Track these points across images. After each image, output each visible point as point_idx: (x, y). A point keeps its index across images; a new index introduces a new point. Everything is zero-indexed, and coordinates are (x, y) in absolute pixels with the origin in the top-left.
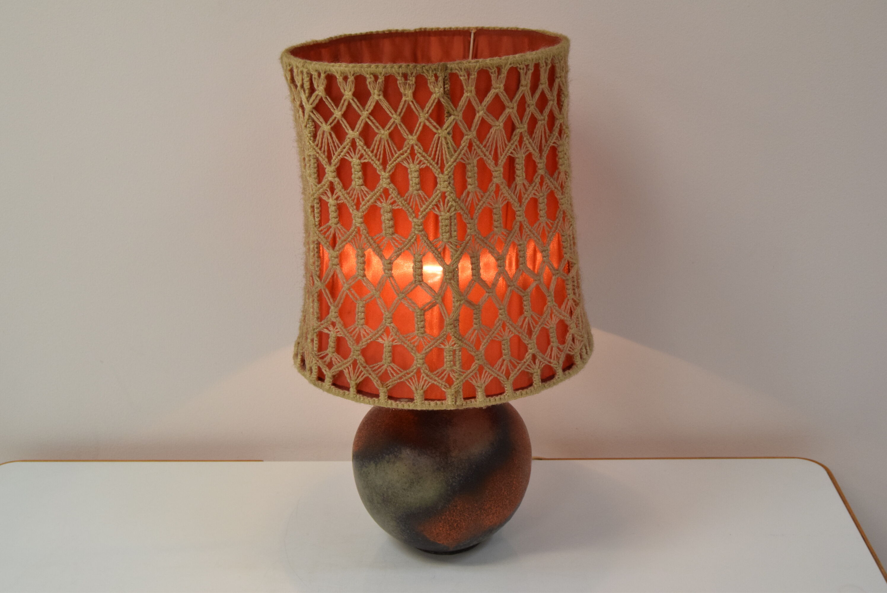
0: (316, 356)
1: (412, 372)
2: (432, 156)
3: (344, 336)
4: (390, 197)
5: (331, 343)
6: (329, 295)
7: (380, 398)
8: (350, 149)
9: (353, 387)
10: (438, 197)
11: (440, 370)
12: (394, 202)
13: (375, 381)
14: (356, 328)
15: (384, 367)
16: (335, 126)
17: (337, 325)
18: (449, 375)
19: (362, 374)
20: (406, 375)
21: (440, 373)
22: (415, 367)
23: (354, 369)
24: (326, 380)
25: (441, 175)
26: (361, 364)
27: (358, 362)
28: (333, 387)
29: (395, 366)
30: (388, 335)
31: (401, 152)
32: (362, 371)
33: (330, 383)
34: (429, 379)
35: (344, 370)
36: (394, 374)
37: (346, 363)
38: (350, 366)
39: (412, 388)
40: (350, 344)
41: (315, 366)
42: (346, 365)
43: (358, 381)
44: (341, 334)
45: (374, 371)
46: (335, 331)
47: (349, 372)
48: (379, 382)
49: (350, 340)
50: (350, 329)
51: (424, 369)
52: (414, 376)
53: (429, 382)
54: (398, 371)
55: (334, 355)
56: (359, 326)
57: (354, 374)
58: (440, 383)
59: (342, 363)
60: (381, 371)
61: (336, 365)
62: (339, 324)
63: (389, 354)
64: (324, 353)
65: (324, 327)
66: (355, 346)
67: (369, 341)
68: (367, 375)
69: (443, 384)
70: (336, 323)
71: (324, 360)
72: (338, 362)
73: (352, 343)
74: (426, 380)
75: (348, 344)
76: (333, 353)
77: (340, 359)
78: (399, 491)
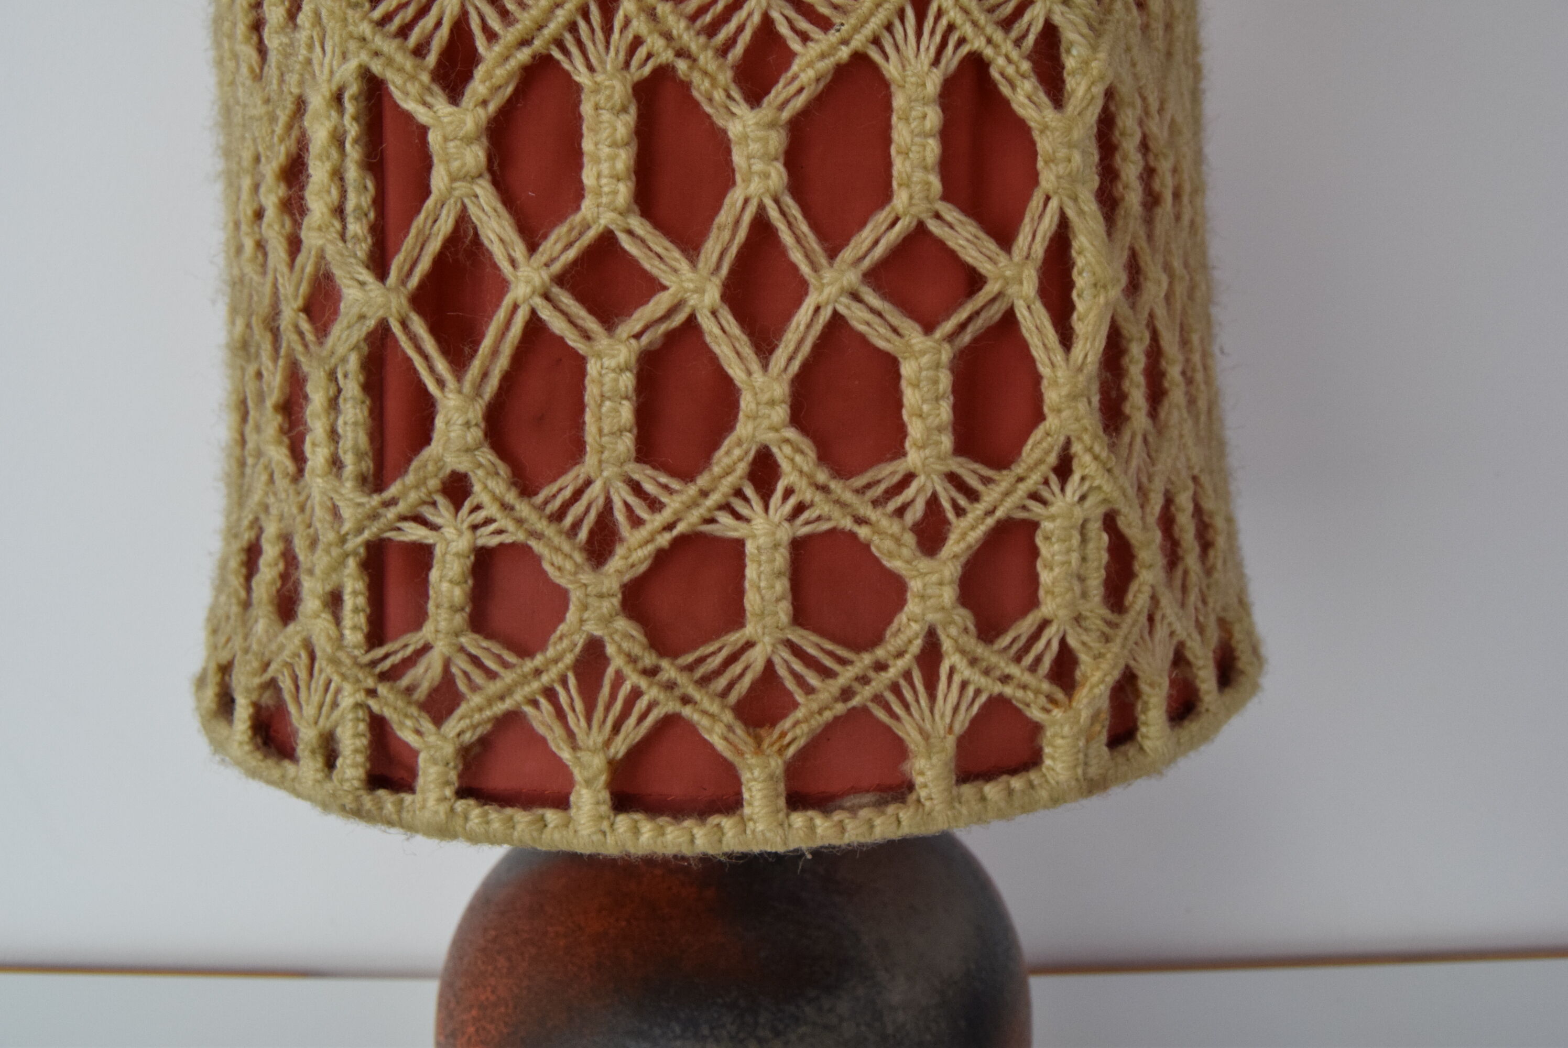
0: (362, 666)
1: (900, 654)
3: (520, 536)
5: (445, 586)
6: (430, 345)
7: (747, 810)
9: (588, 783)
11: (1026, 626)
13: (719, 729)
14: (588, 483)
15: (756, 657)
17: (477, 488)
18: (1063, 642)
19: (642, 704)
20: (872, 674)
21: (1023, 640)
22: (915, 627)
23: (589, 691)
24: (421, 781)
26: (632, 660)
27: (610, 650)
28: (460, 805)
29: (809, 641)
30: (766, 494)
32: (636, 693)
33: (448, 792)
34: (977, 679)
35: (529, 710)
36: (813, 679)
37: (538, 672)
38: (564, 681)
39: (900, 734)
40: (559, 569)
41: (351, 720)
42: (536, 685)
43: (620, 747)
44: (500, 532)
45: (704, 681)
46: (465, 525)
47: (560, 714)
48: (740, 730)
49: (558, 550)
50: (554, 496)
51: (953, 631)
52: (907, 675)
53: (978, 692)
54: (828, 662)
55: (462, 649)
56: (605, 474)
57: (589, 719)
58: (1025, 687)
59: (508, 677)
60: (742, 675)
61: (476, 700)
62: (491, 484)
63: (782, 586)
64: (406, 646)
65: (404, 518)
66: (586, 577)
67: (664, 540)
68: (670, 706)
69: (1037, 692)
70: (474, 480)
71: (405, 682)
72: (491, 675)
73: (569, 566)
74: (964, 685)
75: (544, 573)
76: (457, 635)
77: (499, 656)
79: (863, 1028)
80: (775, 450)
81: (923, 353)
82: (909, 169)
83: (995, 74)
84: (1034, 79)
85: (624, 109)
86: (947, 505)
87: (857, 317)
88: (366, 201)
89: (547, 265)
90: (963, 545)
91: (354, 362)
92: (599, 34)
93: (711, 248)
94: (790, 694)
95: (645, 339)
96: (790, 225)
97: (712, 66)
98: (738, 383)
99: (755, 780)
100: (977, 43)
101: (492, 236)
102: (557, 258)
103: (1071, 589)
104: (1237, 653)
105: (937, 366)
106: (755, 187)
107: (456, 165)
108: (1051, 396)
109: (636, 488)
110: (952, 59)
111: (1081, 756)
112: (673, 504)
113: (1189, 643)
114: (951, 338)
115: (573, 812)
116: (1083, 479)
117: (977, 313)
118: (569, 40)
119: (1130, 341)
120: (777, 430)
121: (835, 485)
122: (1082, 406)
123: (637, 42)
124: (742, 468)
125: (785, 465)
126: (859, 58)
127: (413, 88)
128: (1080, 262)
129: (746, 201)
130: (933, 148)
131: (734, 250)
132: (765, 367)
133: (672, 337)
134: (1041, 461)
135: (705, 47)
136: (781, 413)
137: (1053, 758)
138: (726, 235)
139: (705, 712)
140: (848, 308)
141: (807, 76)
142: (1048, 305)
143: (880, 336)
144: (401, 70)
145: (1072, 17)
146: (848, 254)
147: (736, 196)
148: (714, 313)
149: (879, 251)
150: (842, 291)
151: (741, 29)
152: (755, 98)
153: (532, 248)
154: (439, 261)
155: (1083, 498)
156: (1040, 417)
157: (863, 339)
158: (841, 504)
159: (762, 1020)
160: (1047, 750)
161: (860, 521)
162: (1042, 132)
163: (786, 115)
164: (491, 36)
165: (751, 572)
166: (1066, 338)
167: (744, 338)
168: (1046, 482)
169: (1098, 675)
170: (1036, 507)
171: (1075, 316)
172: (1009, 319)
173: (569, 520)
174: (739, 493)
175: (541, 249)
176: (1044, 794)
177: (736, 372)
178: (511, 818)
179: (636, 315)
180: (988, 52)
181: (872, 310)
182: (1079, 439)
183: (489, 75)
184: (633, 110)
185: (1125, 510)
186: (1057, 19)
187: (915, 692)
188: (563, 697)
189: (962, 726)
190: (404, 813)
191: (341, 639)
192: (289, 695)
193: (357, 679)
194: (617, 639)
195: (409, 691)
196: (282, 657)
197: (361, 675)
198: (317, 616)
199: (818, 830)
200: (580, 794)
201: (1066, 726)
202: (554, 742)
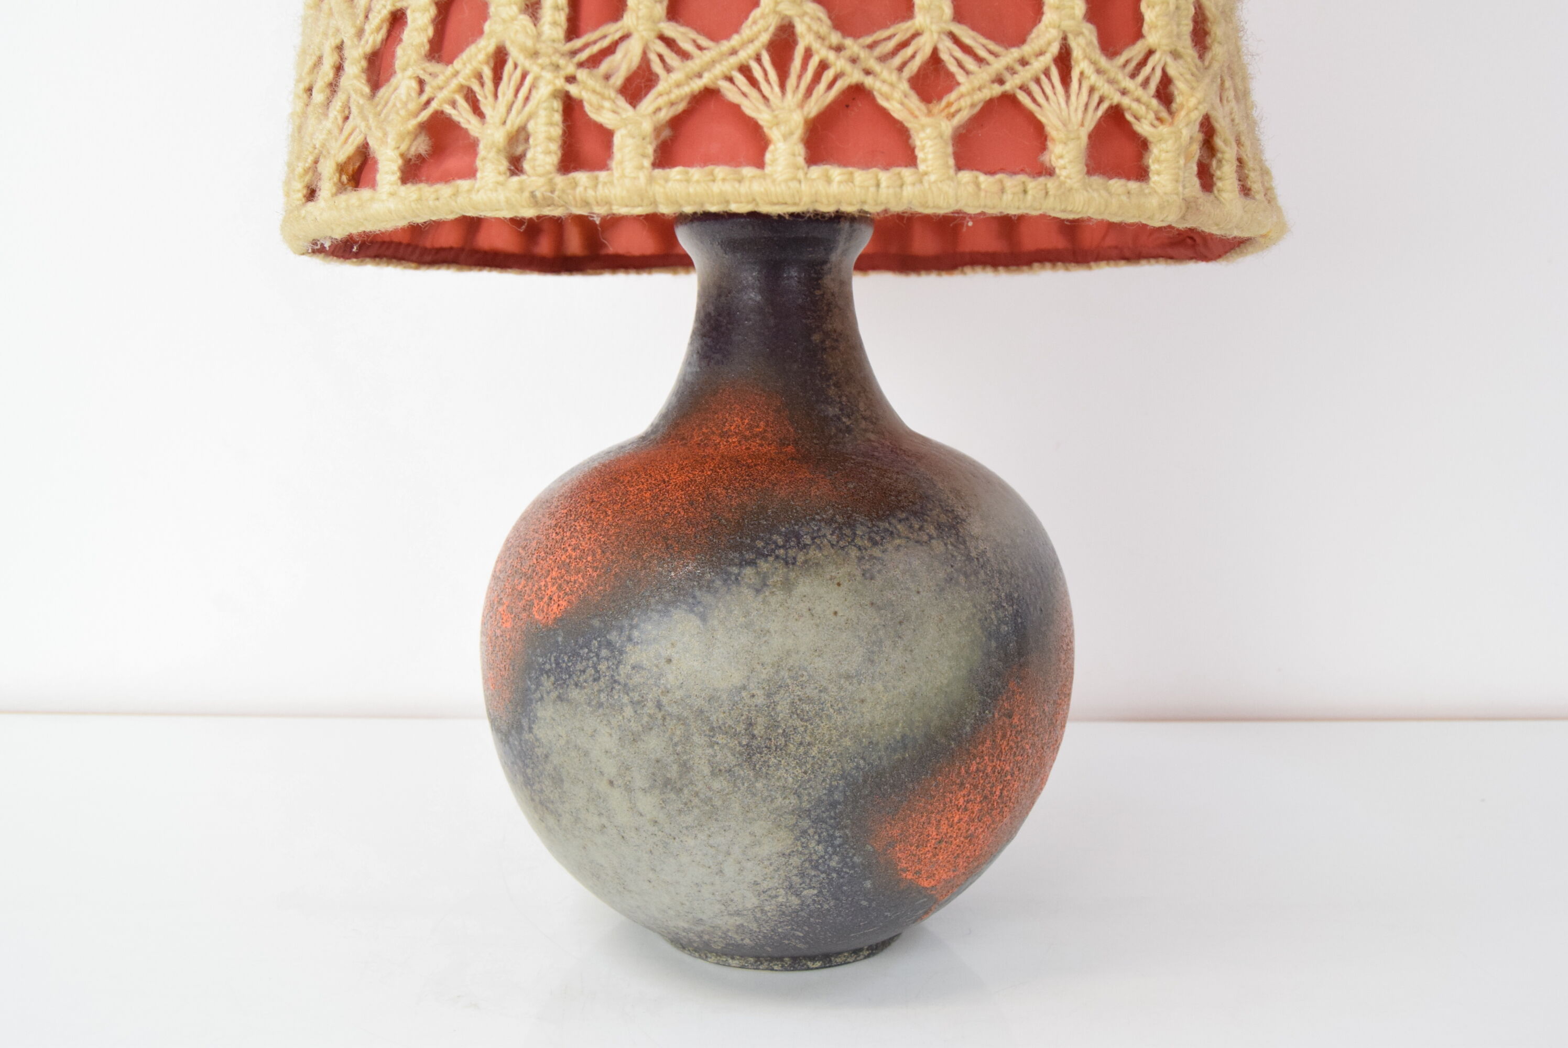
0: (563, 55)
1: (1041, 53)
7: (922, 168)
9: (786, 137)
11: (1135, 52)
13: (897, 95)
15: (924, 45)
18: (1164, 72)
19: (828, 76)
20: (1018, 67)
22: (1053, 33)
23: (782, 64)
24: (616, 159)
26: (821, 38)
27: (800, 28)
28: (658, 172)
29: (967, 35)
32: (823, 66)
33: (647, 163)
34: (1103, 88)
35: (724, 85)
36: (971, 65)
37: (734, 52)
38: (758, 59)
39: (1042, 119)
41: (545, 109)
42: (734, 61)
43: (814, 107)
45: (883, 60)
47: (753, 85)
48: (914, 99)
51: (1081, 41)
52: (1047, 73)
53: (1102, 100)
54: (982, 53)
55: (660, 37)
57: (782, 86)
58: (1136, 102)
59: (707, 56)
60: (913, 57)
61: (676, 76)
64: (605, 37)
68: (855, 76)
69: (1148, 106)
71: (604, 66)
72: (687, 57)
74: (1092, 90)
76: (657, 22)
77: (694, 41)
78: (824, 690)
79: (950, 547)
94: (952, 75)
99: (929, 138)
103: (1166, 26)
111: (1181, 174)
115: (768, 169)
137: (1158, 174)
139: (884, 81)
159: (859, 533)
160: (1153, 167)
169: (1193, 102)
176: (1153, 202)
178: (712, 173)
187: (1053, 87)
188: (757, 73)
189: (1090, 124)
190: (600, 186)
191: (539, 35)
192: (463, 115)
193: (557, 67)
194: (807, 19)
195: (607, 77)
196: (454, 84)
197: (562, 62)
198: (513, 19)
199: (983, 186)
200: (776, 149)
201: (1170, 142)
202: (752, 107)
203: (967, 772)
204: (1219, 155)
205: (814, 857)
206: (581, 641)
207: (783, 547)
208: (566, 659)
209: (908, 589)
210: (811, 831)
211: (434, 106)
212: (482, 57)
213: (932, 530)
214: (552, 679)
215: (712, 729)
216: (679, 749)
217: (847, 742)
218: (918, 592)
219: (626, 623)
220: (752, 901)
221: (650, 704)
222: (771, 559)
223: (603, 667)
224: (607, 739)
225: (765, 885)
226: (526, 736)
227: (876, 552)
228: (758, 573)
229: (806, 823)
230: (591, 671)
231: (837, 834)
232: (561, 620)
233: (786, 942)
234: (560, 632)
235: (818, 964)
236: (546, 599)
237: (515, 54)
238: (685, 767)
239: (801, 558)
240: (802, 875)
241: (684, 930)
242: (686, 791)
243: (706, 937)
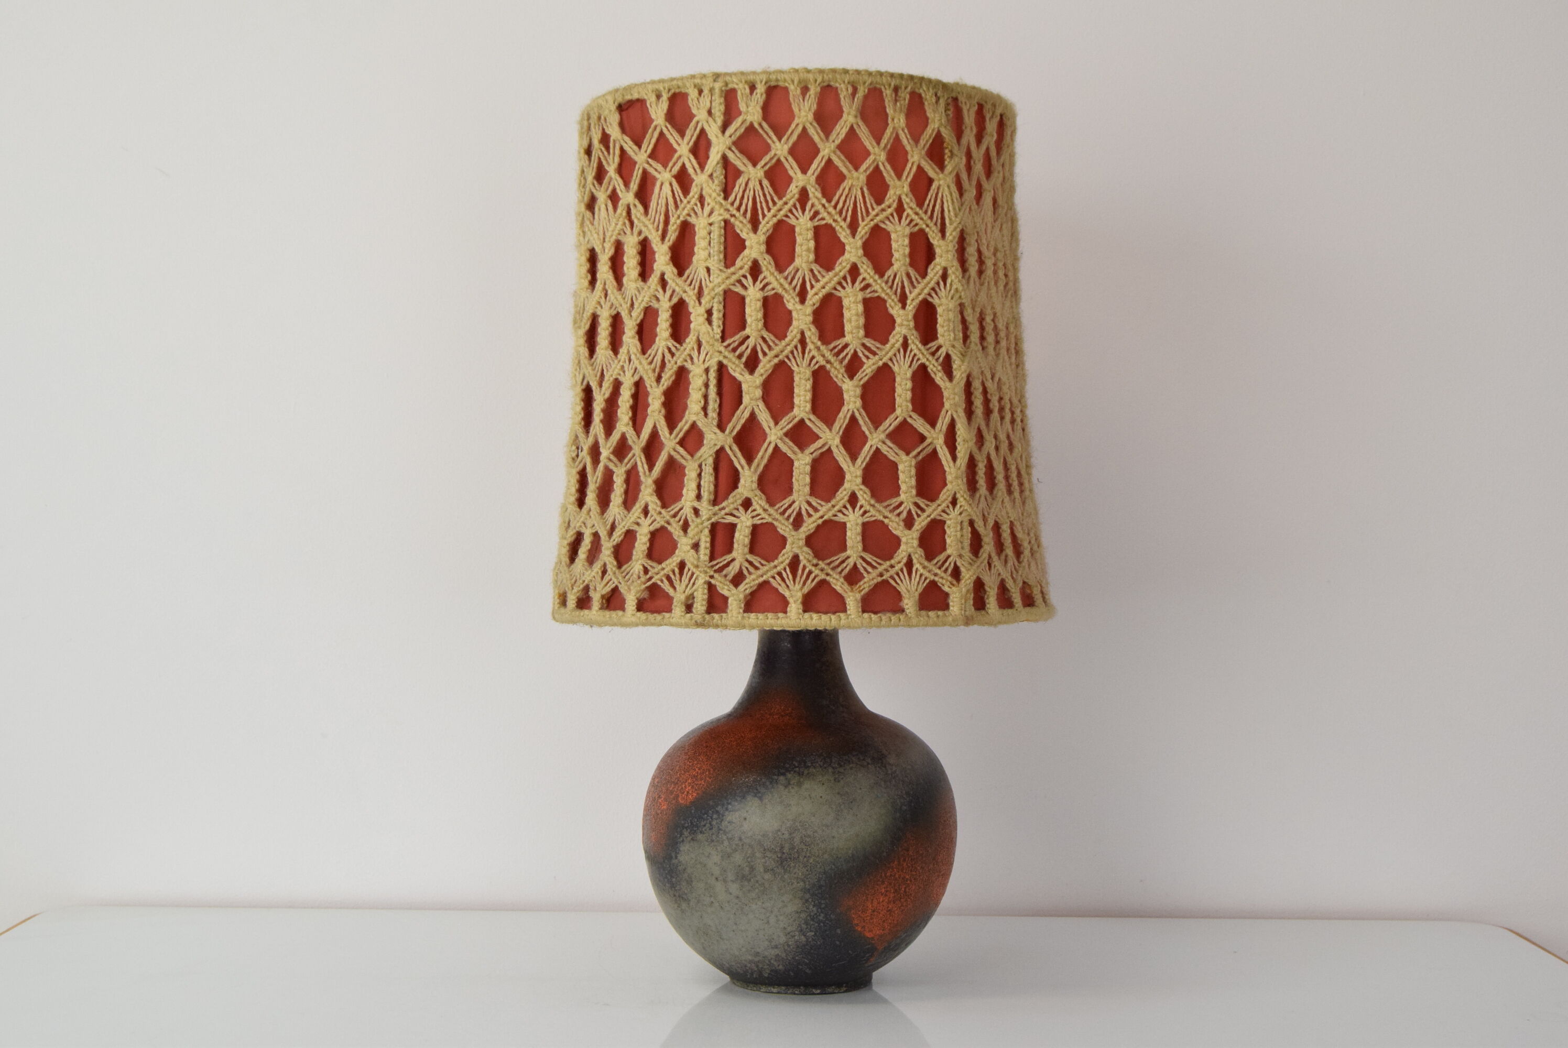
0: (709, 567)
1: (899, 562)
2: (929, 213)
3: (770, 520)
4: (860, 278)
5: (741, 538)
6: (739, 454)
8: (795, 206)
9: (795, 602)
10: (938, 275)
11: (942, 557)
12: (868, 286)
13: (839, 584)
14: (794, 502)
15: (851, 562)
16: (771, 168)
17: (754, 503)
18: (955, 564)
19: (812, 576)
20: (890, 568)
21: (940, 563)
22: (904, 553)
23: (794, 572)
24: (730, 608)
25: (942, 242)
26: (809, 561)
27: (801, 558)
28: (746, 615)
29: (868, 557)
30: (854, 507)
31: (883, 206)
32: (810, 572)
33: (741, 611)
34: (926, 574)
35: (771, 580)
36: (869, 569)
37: (775, 567)
38: (785, 569)
39: (899, 590)
40: (784, 530)
41: (701, 588)
42: (775, 571)
43: (806, 589)
44: (762, 519)
45: (834, 569)
46: (750, 516)
47: (783, 580)
48: (846, 584)
49: (783, 524)
50: (782, 506)
51: (917, 556)
52: (902, 570)
53: (926, 579)
54: (875, 564)
55: (747, 560)
56: (800, 499)
57: (794, 581)
58: (942, 578)
59: (765, 568)
60: (846, 567)
61: (753, 577)
62: (760, 502)
63: (859, 538)
64: (725, 560)
65: (726, 514)
66: (793, 533)
67: (820, 521)
68: (822, 576)
69: (947, 580)
70: (753, 501)
71: (724, 572)
72: (757, 568)
73: (788, 529)
74: (921, 575)
75: (778, 532)
76: (745, 555)
77: (760, 562)
78: (816, 832)
79: (878, 769)
80: (857, 492)
81: (906, 461)
82: (901, 401)
83: (929, 370)
84: (943, 372)
85: (809, 379)
86: (914, 513)
87: (884, 449)
88: (716, 406)
89: (781, 429)
90: (920, 526)
91: (710, 461)
92: (801, 354)
93: (837, 426)
94: (862, 574)
95: (814, 455)
96: (862, 418)
97: (838, 367)
98: (845, 470)
99: (851, 601)
100: (923, 360)
101: (764, 420)
102: (785, 427)
103: (957, 544)
104: (1035, 599)
105: (911, 466)
106: (851, 406)
107: (752, 395)
108: (949, 478)
109: (809, 504)
110: (915, 365)
111: (963, 606)
112: (822, 510)
113: (1007, 580)
114: (915, 457)
115: (788, 614)
116: (961, 506)
117: (924, 449)
118: (791, 356)
119: (978, 461)
120: (858, 485)
121: (876, 505)
122: (960, 481)
123: (813, 357)
124: (846, 498)
125: (860, 497)
126: (885, 365)
127: (738, 370)
128: (958, 433)
129: (848, 410)
130: (909, 395)
131: (844, 426)
132: (854, 464)
133: (822, 454)
134: (946, 500)
135: (836, 361)
136: (859, 480)
137: (953, 607)
138: (842, 421)
139: (834, 578)
140: (881, 446)
141: (869, 371)
142: (947, 447)
143: (892, 456)
144: (734, 363)
145: (955, 351)
146: (881, 428)
147: (845, 409)
148: (837, 446)
149: (892, 428)
150: (880, 441)
151: (847, 354)
152: (851, 377)
153: (776, 423)
154: (744, 426)
155: (961, 514)
156: (945, 485)
157: (885, 456)
158: (879, 511)
159: (833, 761)
160: (951, 604)
161: (885, 517)
162: (945, 389)
163: (862, 383)
164: (765, 354)
165: (849, 534)
166: (954, 458)
167: (847, 455)
168: (948, 507)
169: (968, 576)
170: (943, 514)
171: (957, 451)
172: (935, 452)
173: (787, 515)
174: (845, 507)
175: (780, 424)
176: (950, 619)
177: (844, 466)
178: (767, 616)
179: (811, 446)
180: (927, 363)
181: (889, 447)
182: (959, 492)
183: (764, 366)
184: (811, 380)
185: (977, 520)
186: (950, 352)
187: (904, 576)
188: (784, 575)
189: (920, 589)
190: (723, 620)
191: (699, 558)
192: (666, 586)
193: (706, 572)
194: (804, 554)
195: (726, 576)
196: (662, 573)
197: (708, 571)
198: (689, 551)
199: (873, 619)
200: (791, 606)
201: (957, 594)
202: (782, 590)
203: (885, 876)
204: (988, 593)
205: (812, 914)
206: (703, 811)
207: (797, 767)
208: (696, 820)
209: (855, 787)
210: (810, 900)
211: (653, 580)
212: (674, 564)
213: (869, 760)
214: (689, 830)
215: (765, 850)
216: (749, 859)
217: (826, 856)
218: (861, 789)
219: (725, 802)
220: (783, 939)
221: (736, 839)
222: (792, 772)
223: (714, 823)
224: (716, 858)
225: (789, 929)
226: (674, 861)
227: (842, 770)
228: (786, 779)
229: (808, 896)
230: (708, 825)
231: (822, 902)
232: (694, 802)
233: (801, 967)
234: (693, 808)
235: (819, 991)
236: (686, 793)
237: (689, 565)
238: (752, 869)
239: (806, 772)
240: (806, 923)
241: (751, 962)
242: (752, 880)
243: (761, 966)
